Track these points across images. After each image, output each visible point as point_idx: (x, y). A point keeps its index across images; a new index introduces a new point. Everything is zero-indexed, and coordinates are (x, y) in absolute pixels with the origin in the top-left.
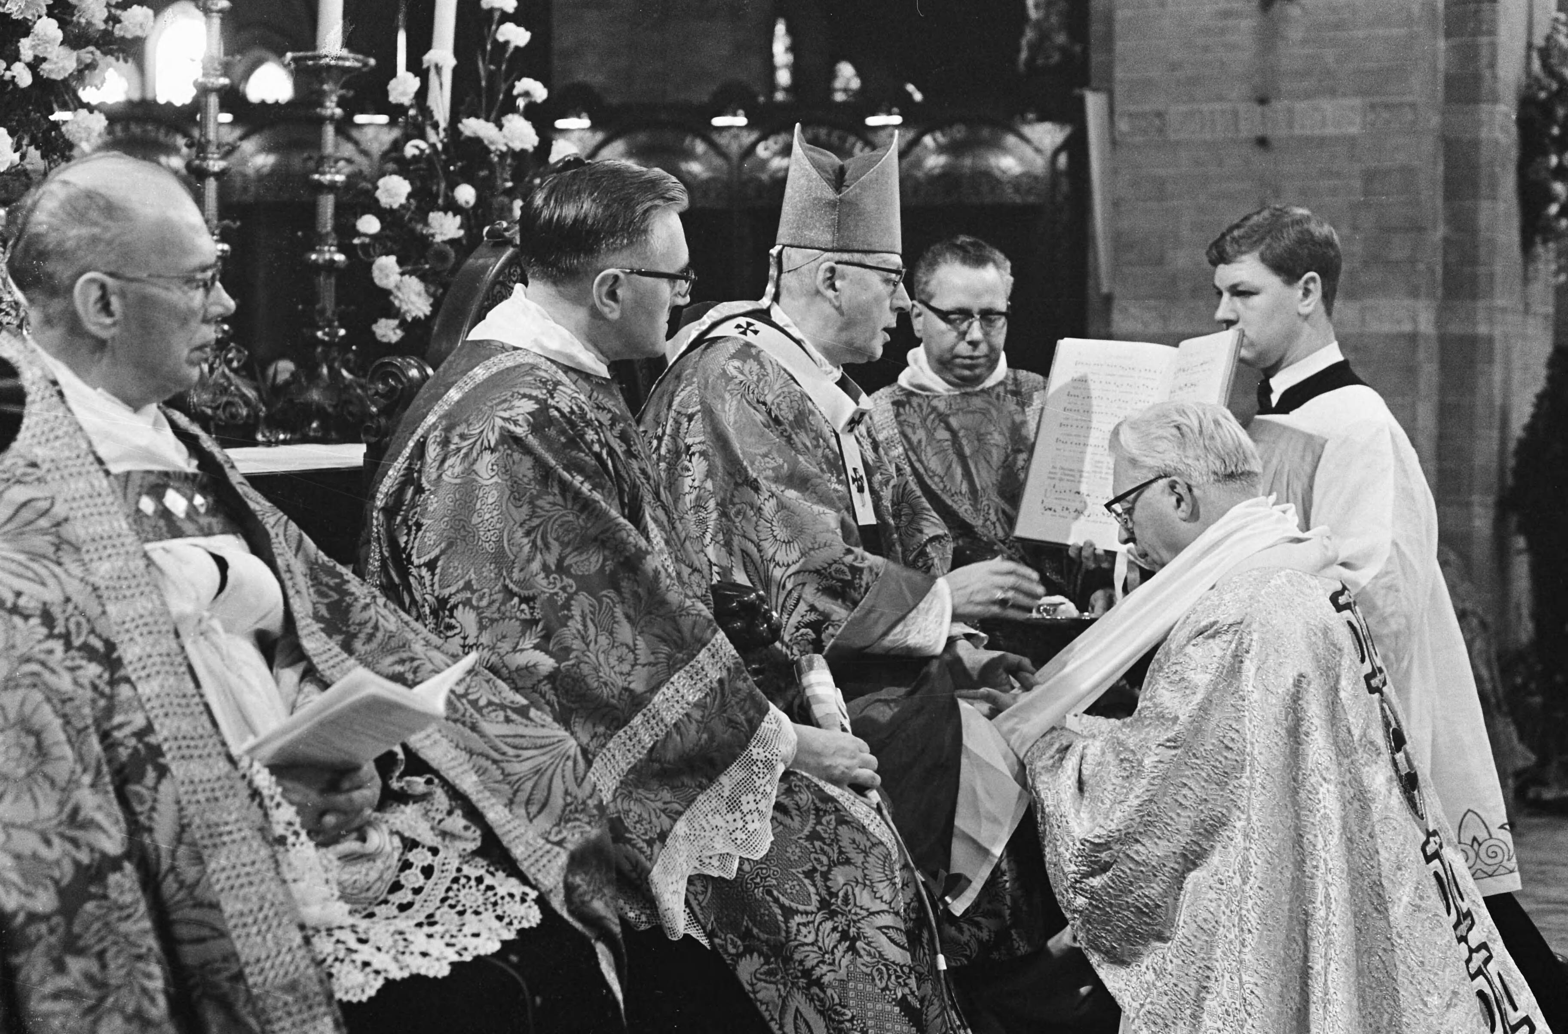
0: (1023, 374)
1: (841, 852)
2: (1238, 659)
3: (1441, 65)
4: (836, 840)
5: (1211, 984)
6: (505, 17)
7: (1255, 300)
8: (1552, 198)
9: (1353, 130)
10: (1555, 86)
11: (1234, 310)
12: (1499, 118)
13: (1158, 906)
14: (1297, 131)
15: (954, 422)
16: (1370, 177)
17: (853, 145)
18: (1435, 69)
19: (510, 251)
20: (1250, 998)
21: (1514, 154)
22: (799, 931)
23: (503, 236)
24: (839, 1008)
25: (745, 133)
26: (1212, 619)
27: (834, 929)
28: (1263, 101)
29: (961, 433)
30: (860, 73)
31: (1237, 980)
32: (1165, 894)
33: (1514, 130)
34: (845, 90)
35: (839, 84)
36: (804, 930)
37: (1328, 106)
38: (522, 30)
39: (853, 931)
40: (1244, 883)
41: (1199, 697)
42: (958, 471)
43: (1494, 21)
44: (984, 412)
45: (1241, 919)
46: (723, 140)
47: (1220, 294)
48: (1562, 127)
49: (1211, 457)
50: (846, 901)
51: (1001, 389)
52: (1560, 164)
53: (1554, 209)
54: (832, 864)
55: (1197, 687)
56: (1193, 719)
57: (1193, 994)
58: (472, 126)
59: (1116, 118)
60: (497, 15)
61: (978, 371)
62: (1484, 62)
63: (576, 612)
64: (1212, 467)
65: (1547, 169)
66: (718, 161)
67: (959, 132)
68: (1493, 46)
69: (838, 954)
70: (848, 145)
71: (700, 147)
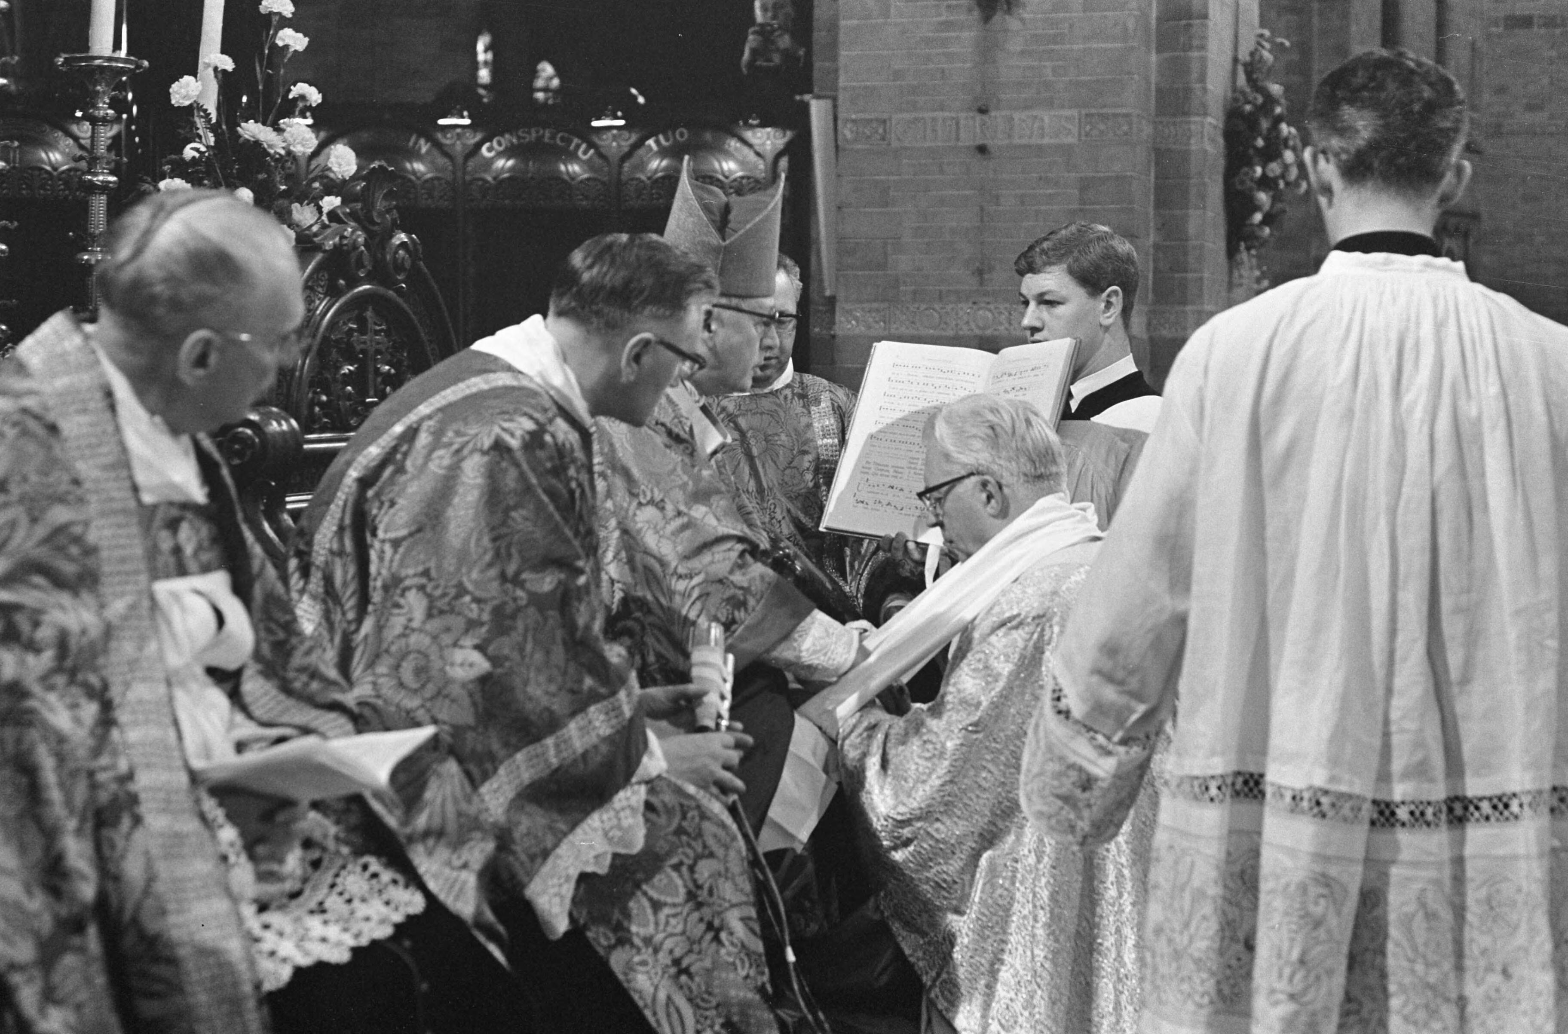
0: (808, 378)
1: (705, 846)
2: (1039, 650)
3: (1153, 79)
4: (700, 835)
5: (1006, 957)
6: (284, 22)
7: (1060, 310)
8: (1257, 208)
9: (1070, 140)
10: (1260, 100)
11: (1039, 319)
12: (1207, 129)
13: (955, 882)
14: (1017, 141)
15: (742, 422)
16: (1085, 185)
17: (578, 147)
18: (1148, 83)
19: (319, 256)
20: (1039, 970)
21: (1221, 162)
22: (667, 923)
23: (313, 242)
24: (706, 996)
25: (468, 133)
26: (1015, 612)
27: (701, 920)
28: (983, 111)
29: (749, 434)
30: (559, 72)
31: (1029, 953)
32: (962, 871)
33: (1221, 141)
34: (546, 90)
35: (540, 83)
36: (673, 921)
37: (1046, 116)
38: (300, 35)
39: (717, 923)
40: (1039, 861)
41: (1001, 684)
42: (746, 470)
43: (1204, 38)
44: (772, 414)
45: (1034, 895)
46: (447, 140)
47: (1026, 303)
48: (1266, 139)
49: (1023, 460)
50: (711, 893)
51: (788, 392)
52: (1264, 175)
53: (1258, 217)
54: (698, 858)
55: (999, 674)
56: (994, 705)
57: (987, 965)
58: (251, 129)
59: (840, 123)
60: (275, 20)
61: (768, 372)
62: (1194, 75)
63: (520, 624)
64: (1024, 469)
65: (1252, 179)
66: (441, 161)
67: (682, 135)
68: (1203, 60)
69: (704, 944)
70: (572, 147)
71: (424, 147)
